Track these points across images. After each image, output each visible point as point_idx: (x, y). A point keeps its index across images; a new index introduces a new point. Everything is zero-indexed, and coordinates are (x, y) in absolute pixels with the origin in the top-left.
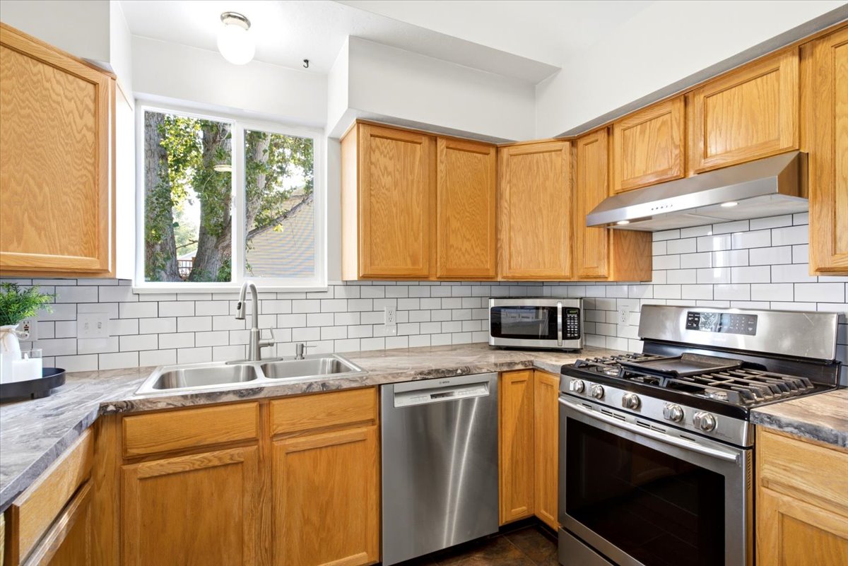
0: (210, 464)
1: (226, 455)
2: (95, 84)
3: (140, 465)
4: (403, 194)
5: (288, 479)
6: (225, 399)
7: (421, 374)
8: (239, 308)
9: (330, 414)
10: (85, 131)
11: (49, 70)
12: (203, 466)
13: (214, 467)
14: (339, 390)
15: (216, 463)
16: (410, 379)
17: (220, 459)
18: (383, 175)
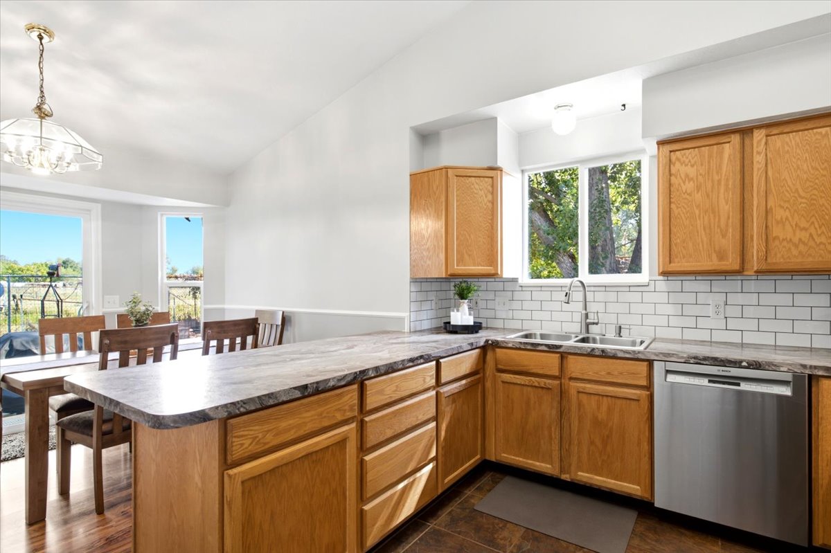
0: (534, 384)
1: (543, 381)
2: (492, 177)
3: (502, 374)
4: (708, 196)
5: (579, 409)
6: (540, 348)
7: (695, 358)
8: (566, 296)
9: (609, 373)
10: (488, 204)
11: (473, 179)
12: (530, 384)
13: (535, 387)
14: (614, 357)
15: (536, 384)
16: (683, 360)
17: (539, 383)
18: (684, 182)
